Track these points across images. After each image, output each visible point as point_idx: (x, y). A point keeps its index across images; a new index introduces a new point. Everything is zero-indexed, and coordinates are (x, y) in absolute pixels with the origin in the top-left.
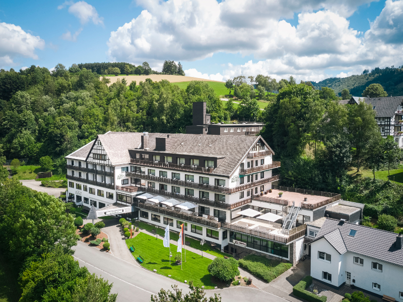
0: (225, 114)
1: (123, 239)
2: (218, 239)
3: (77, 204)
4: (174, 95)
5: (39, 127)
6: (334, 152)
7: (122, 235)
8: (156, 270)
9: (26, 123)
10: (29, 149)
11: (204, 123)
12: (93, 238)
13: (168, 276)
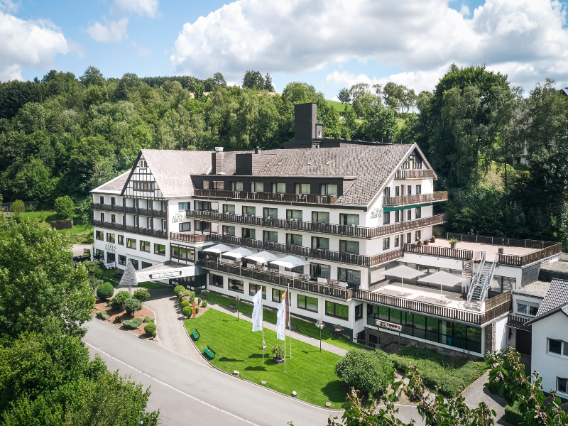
0: (342, 131)
1: (179, 319)
2: (347, 319)
3: (108, 266)
4: (263, 103)
5: (57, 155)
6: (546, 171)
7: (178, 313)
8: (238, 372)
9: (37, 149)
10: (40, 187)
11: (313, 137)
12: (129, 315)
13: (260, 384)
